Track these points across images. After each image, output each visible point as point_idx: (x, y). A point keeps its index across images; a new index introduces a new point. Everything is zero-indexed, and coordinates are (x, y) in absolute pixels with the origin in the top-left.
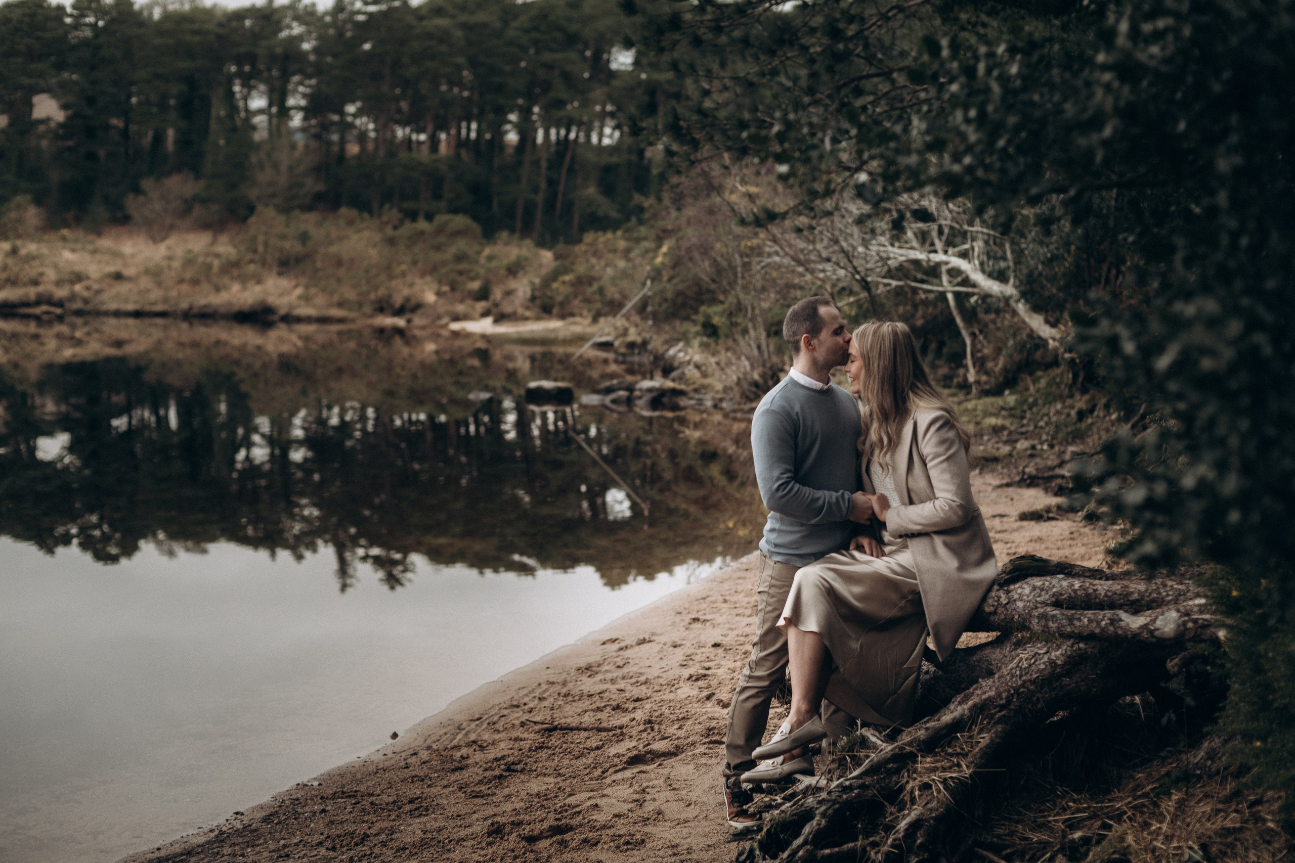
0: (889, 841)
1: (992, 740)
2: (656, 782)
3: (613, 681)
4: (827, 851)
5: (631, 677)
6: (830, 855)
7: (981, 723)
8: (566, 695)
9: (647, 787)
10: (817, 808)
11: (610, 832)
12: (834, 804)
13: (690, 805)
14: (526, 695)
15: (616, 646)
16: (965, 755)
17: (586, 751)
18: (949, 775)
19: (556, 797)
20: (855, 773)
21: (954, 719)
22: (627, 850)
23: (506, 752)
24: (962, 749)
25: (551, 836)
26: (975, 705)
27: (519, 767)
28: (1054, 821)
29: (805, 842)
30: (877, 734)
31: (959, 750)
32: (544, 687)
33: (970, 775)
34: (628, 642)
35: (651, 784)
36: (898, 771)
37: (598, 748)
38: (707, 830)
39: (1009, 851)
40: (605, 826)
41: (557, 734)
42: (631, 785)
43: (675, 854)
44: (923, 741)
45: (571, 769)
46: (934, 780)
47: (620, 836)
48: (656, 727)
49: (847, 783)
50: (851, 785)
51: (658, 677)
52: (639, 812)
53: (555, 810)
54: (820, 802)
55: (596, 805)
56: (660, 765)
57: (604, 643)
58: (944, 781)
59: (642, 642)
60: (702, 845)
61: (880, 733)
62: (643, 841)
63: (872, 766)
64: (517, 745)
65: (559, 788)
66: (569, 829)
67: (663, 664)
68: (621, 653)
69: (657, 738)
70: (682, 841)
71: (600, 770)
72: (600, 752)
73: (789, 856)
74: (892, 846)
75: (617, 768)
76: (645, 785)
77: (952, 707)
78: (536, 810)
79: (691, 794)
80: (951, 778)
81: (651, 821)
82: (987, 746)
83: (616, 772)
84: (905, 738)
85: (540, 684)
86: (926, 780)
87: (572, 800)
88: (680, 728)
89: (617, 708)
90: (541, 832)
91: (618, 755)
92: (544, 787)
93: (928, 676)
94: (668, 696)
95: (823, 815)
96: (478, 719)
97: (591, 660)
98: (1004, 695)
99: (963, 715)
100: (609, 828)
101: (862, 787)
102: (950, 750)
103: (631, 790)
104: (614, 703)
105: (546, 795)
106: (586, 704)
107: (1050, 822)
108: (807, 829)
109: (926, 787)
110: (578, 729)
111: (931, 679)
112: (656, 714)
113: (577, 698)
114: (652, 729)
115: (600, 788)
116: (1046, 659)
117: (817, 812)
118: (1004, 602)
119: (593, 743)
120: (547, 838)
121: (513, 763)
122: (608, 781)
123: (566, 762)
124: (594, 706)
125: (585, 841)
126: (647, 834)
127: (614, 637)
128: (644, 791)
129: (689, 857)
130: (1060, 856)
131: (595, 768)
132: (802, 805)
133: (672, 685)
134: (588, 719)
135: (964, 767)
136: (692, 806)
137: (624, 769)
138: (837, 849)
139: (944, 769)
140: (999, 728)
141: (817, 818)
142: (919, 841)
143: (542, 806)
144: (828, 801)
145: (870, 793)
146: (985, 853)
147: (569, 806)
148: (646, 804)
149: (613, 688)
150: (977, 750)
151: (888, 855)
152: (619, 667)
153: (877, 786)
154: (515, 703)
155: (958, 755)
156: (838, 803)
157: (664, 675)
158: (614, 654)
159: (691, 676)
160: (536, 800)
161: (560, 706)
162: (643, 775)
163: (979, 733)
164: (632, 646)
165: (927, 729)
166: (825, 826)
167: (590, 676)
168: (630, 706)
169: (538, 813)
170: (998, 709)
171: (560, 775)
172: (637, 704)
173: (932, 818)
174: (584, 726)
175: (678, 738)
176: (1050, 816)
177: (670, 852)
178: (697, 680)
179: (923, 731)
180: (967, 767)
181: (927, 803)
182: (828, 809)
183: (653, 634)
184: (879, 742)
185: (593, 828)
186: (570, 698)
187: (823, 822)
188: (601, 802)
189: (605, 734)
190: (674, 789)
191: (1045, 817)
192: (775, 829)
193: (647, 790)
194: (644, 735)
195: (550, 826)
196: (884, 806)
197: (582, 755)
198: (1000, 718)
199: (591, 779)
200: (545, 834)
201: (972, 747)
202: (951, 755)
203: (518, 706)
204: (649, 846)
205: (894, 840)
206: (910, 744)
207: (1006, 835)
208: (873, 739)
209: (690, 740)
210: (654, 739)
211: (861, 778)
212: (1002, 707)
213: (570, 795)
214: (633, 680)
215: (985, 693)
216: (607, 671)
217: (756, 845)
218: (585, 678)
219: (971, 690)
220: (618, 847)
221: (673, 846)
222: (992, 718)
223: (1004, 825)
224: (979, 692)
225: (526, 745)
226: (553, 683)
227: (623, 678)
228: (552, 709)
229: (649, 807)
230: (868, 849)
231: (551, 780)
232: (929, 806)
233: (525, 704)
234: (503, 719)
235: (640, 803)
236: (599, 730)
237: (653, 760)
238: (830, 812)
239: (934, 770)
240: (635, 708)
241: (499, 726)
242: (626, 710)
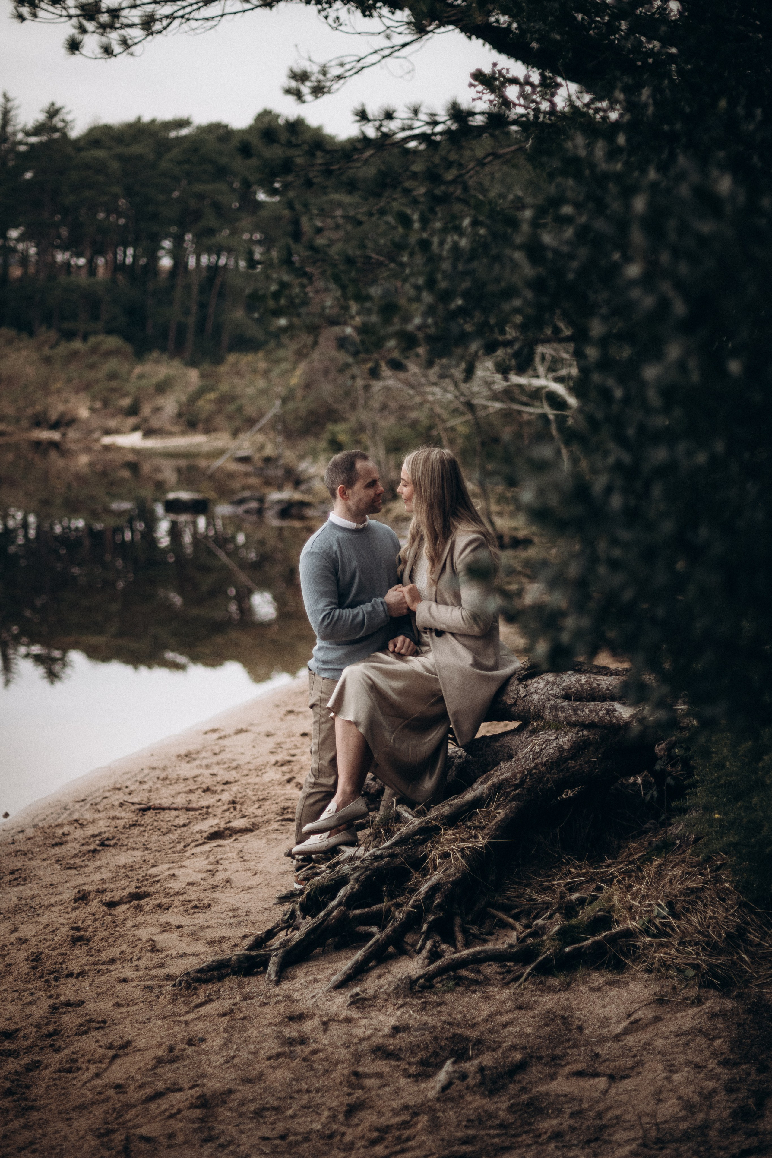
0: (410, 903)
1: (506, 815)
2: (230, 855)
3: (208, 767)
4: (358, 912)
5: (225, 763)
6: (361, 915)
7: (498, 800)
8: (164, 779)
9: (221, 859)
10: (351, 875)
11: (181, 898)
12: (366, 871)
13: (256, 874)
14: (130, 779)
15: (216, 735)
16: (482, 828)
17: (173, 828)
18: (467, 845)
19: (140, 868)
20: (387, 844)
21: (474, 797)
22: (194, 913)
23: (103, 830)
24: (481, 823)
25: (130, 902)
26: (493, 785)
27: (112, 843)
28: (557, 884)
29: (340, 904)
30: (410, 810)
31: (477, 824)
32: (146, 771)
33: (486, 845)
34: (227, 732)
35: (225, 856)
36: (423, 842)
37: (184, 825)
38: (266, 895)
39: (517, 910)
40: (178, 893)
41: (150, 813)
42: (207, 858)
43: (235, 917)
44: (446, 817)
45: (158, 844)
46: (453, 849)
47: (190, 901)
48: (238, 807)
49: (379, 852)
50: (382, 854)
51: (249, 763)
52: (211, 881)
53: (138, 880)
54: (355, 869)
55: (174, 875)
56: (235, 840)
57: (206, 733)
58: (462, 851)
59: (240, 731)
60: (260, 908)
61: (412, 809)
62: (209, 906)
63: (401, 838)
64: (114, 823)
65: (144, 861)
66: (147, 895)
67: (254, 751)
68: (220, 741)
69: (238, 816)
70: (243, 905)
71: (182, 844)
72: (185, 829)
73: (324, 916)
74: (413, 906)
75: (198, 843)
76: (219, 857)
77: (475, 786)
78: (121, 880)
79: (259, 865)
80: (468, 847)
81: (219, 888)
82: (502, 820)
83: (196, 846)
84: (433, 813)
85: (142, 770)
86: (446, 849)
87: (154, 871)
88: (259, 807)
89: (207, 790)
90: (121, 899)
91: (200, 832)
92: (131, 860)
93: (460, 760)
94: (253, 780)
95: (357, 880)
96: (83, 801)
97: (192, 748)
98: (519, 776)
99: (482, 793)
100: (182, 894)
101: (392, 856)
102: (470, 824)
103: (207, 862)
104: (205, 786)
105: (132, 867)
106: (181, 787)
107: (553, 885)
108: (341, 893)
109: (445, 856)
110: (169, 809)
111: (463, 762)
112: (240, 795)
113: (173, 782)
114: (235, 809)
115: (181, 860)
116: (555, 745)
117: (351, 878)
118: (523, 695)
119: (181, 821)
120: (126, 903)
121: (108, 839)
122: (188, 854)
123: (154, 838)
124: (187, 789)
125: (160, 906)
126: (214, 899)
127: (215, 727)
128: (217, 862)
129: (247, 918)
130: (558, 914)
131: (179, 842)
132: (339, 871)
133: (260, 770)
134: (180, 801)
135: (480, 838)
136: (258, 875)
137: (204, 843)
138: (367, 910)
139: (463, 840)
140: (514, 804)
141: (351, 883)
142: (436, 902)
143: (127, 876)
144: (362, 868)
145: (398, 861)
146: (496, 912)
147: (150, 876)
148: (218, 874)
149: (207, 772)
150: (493, 823)
151: (409, 914)
152: (215, 754)
153: (405, 855)
154: (118, 786)
155: (475, 828)
156: (370, 869)
157: (254, 761)
158: (213, 743)
159: (277, 762)
160: (123, 870)
161: (157, 789)
162: (219, 849)
163: (496, 809)
164: (230, 736)
165: (451, 805)
166: (358, 890)
167: (188, 762)
168: (219, 788)
169: (123, 882)
170: (513, 788)
171: (147, 849)
172: (226, 787)
173: (449, 882)
174: (175, 806)
175: (256, 817)
176: (554, 880)
177: (231, 914)
178: (282, 765)
179: (447, 808)
180: (483, 838)
181: (446, 870)
182: (361, 875)
183: (251, 725)
184: (410, 817)
185: (167, 895)
186: (168, 782)
187: (356, 886)
188: (177, 872)
189: (192, 813)
190: (245, 861)
191: (550, 881)
192: (315, 893)
193: (221, 862)
194: (227, 814)
195: (130, 893)
196: (411, 872)
197: (169, 831)
198: (515, 796)
199: (174, 852)
200: (125, 900)
201: (489, 821)
202: (470, 828)
203: (119, 789)
204: (213, 909)
205: (415, 901)
206: (435, 819)
207: (515, 897)
208: (406, 814)
209: (265, 818)
210: (235, 817)
211: (391, 848)
212: (517, 786)
213: (153, 866)
214: (226, 766)
215: (503, 774)
216: (204, 758)
217: (297, 906)
218: (183, 764)
219: (492, 772)
220: (186, 911)
221: (234, 910)
222: (507, 797)
223: (514, 888)
224: (498, 773)
225: (121, 823)
226: (154, 769)
227: (218, 764)
228: (150, 791)
229: (221, 876)
230: (392, 909)
231: (138, 853)
232: (448, 872)
233: (127, 787)
234: (105, 800)
235: (212, 873)
236: (188, 809)
237: (231, 835)
238: (362, 877)
239: (454, 841)
240: (223, 790)
241: (100, 807)
242: (215, 792)
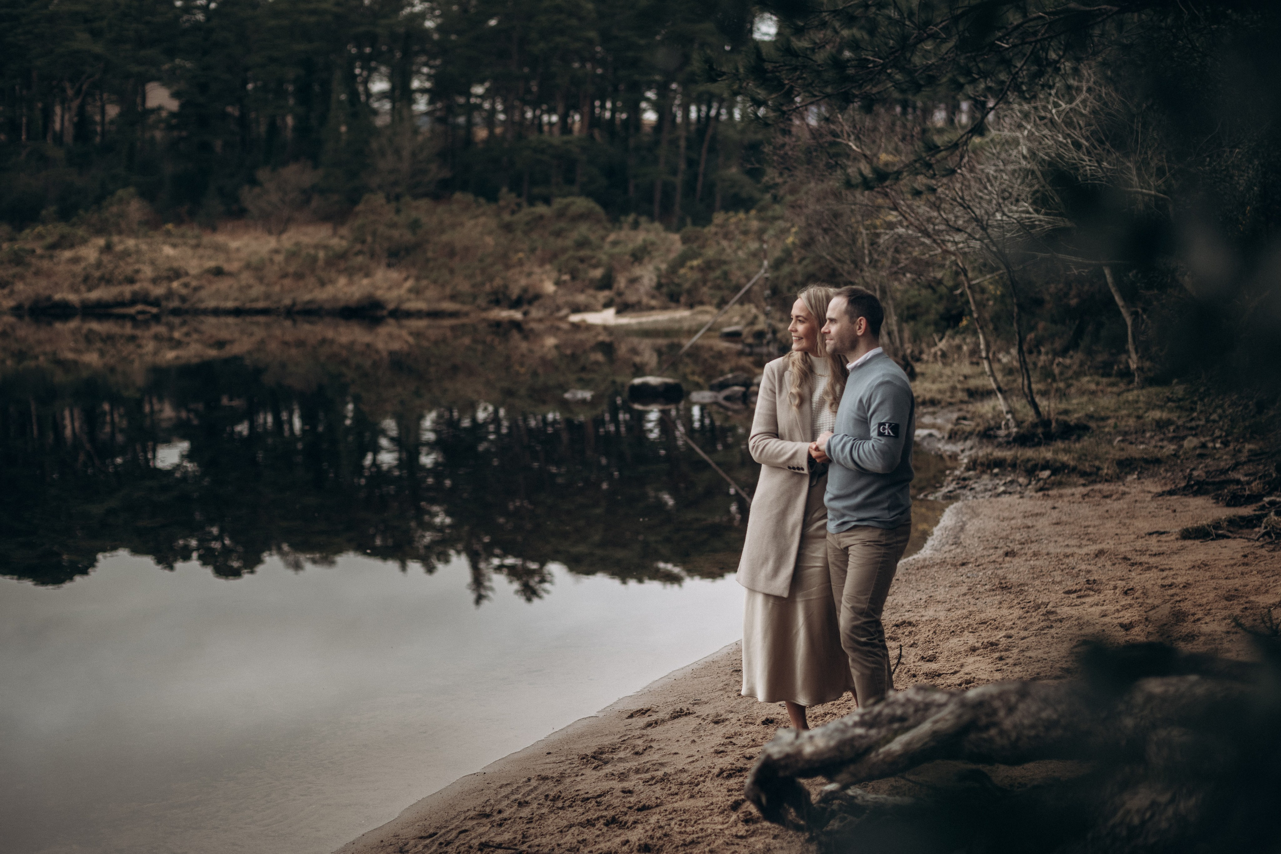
3: (623, 777)
5: (648, 771)
8: (555, 799)
14: (507, 797)
15: (646, 719)
32: (534, 783)
34: (661, 715)
51: (683, 771)
57: (631, 716)
59: (678, 714)
67: (693, 749)
68: (649, 731)
85: (529, 780)
89: (612, 822)
94: (683, 803)
96: (431, 836)
97: (606, 741)
104: (610, 813)
106: (575, 813)
112: (659, 833)
113: (568, 803)
124: (583, 818)
127: (646, 707)
133: (694, 786)
149: (618, 785)
152: (637, 753)
154: (488, 809)
157: (690, 768)
158: (638, 733)
159: (722, 771)
161: (542, 816)
164: (663, 721)
167: (595, 768)
168: (631, 818)
172: (640, 816)
178: (729, 776)
183: (696, 703)
186: (559, 804)
203: (487, 816)
214: (648, 776)
216: (621, 760)
218: (589, 772)
226: (545, 778)
227: (637, 771)
228: (530, 821)
233: (500, 812)
234: (462, 836)
240: (635, 822)
242: (623, 825)
